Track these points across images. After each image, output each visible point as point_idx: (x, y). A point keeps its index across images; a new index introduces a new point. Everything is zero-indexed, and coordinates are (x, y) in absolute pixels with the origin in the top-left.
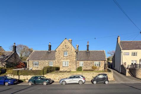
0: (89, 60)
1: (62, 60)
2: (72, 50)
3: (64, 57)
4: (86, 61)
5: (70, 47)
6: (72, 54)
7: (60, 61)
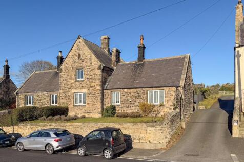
0: (135, 86)
1: (73, 91)
2: (93, 64)
3: (77, 83)
4: (125, 90)
5: (88, 57)
6: (92, 74)
7: (69, 94)
